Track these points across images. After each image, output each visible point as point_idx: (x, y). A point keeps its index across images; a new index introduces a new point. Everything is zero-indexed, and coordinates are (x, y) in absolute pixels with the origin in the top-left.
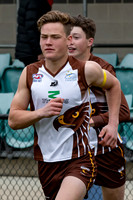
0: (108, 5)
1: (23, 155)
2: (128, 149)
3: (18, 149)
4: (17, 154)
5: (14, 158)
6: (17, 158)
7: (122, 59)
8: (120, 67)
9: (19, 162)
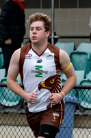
0: (68, 9)
1: (11, 111)
2: (82, 107)
3: (8, 107)
4: (7, 110)
5: (5, 113)
6: (7, 113)
7: (78, 46)
8: (76, 51)
9: (9, 116)
